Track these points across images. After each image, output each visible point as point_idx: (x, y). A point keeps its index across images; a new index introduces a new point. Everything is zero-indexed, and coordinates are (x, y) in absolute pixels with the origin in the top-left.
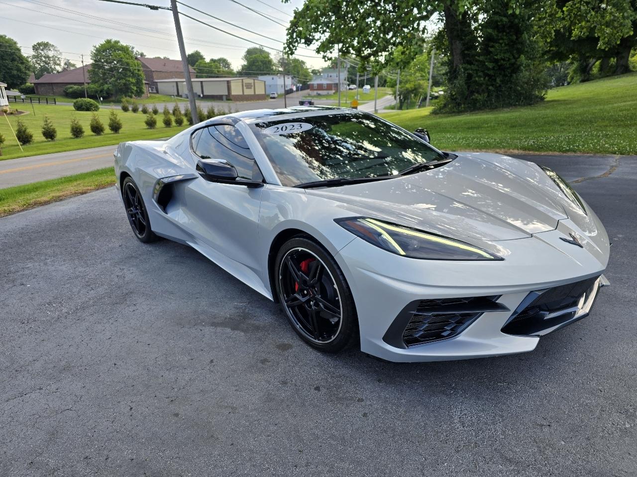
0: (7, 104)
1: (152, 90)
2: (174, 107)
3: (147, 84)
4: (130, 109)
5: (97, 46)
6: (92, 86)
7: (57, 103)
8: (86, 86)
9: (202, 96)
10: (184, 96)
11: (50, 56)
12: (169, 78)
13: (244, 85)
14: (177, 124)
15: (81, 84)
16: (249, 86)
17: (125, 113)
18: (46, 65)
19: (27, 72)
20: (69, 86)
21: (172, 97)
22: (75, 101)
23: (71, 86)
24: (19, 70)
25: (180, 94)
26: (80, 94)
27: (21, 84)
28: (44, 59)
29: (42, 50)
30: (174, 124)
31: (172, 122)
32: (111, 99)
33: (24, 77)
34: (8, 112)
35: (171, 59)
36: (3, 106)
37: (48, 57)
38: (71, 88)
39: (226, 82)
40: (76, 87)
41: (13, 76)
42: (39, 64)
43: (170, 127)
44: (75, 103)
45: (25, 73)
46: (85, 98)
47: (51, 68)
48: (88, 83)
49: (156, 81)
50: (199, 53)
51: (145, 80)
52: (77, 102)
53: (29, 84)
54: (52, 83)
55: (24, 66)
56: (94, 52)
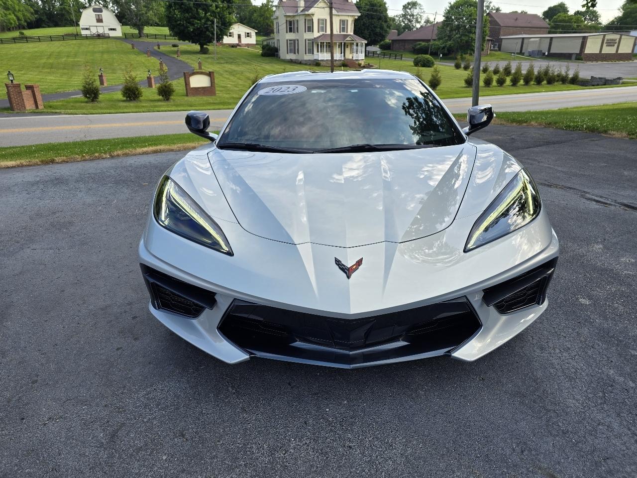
0: (364, 58)
1: (494, 47)
2: (506, 66)
3: (491, 40)
4: (462, 66)
5: (452, 3)
6: (437, 43)
7: (403, 58)
8: (432, 42)
9: (546, 54)
10: (526, 54)
11: (415, 14)
12: (517, 34)
13: (605, 41)
14: (498, 83)
15: (429, 41)
16: (611, 43)
17: (457, 70)
18: (409, 23)
19: (388, 29)
20: (418, 43)
21: (513, 54)
22: (416, 56)
23: (420, 43)
24: (382, 28)
25: (523, 52)
26: (424, 51)
27: (381, 41)
28: (409, 17)
29: (410, 9)
30: (494, 83)
31: (492, 81)
32: (451, 56)
33: (384, 34)
34: (362, 65)
35: (529, 13)
36: (360, 60)
37: (413, 15)
38: (420, 44)
39: (581, 38)
40: (423, 44)
41: (376, 34)
42: (404, 22)
43: (488, 87)
44: (415, 59)
45: (386, 31)
46: (428, 54)
47: (413, 25)
48: (434, 40)
49: (502, 37)
50: (564, 4)
51: (489, 36)
52: (417, 58)
53: (387, 41)
54: (405, 40)
55: (386, 24)
56: (448, 8)
